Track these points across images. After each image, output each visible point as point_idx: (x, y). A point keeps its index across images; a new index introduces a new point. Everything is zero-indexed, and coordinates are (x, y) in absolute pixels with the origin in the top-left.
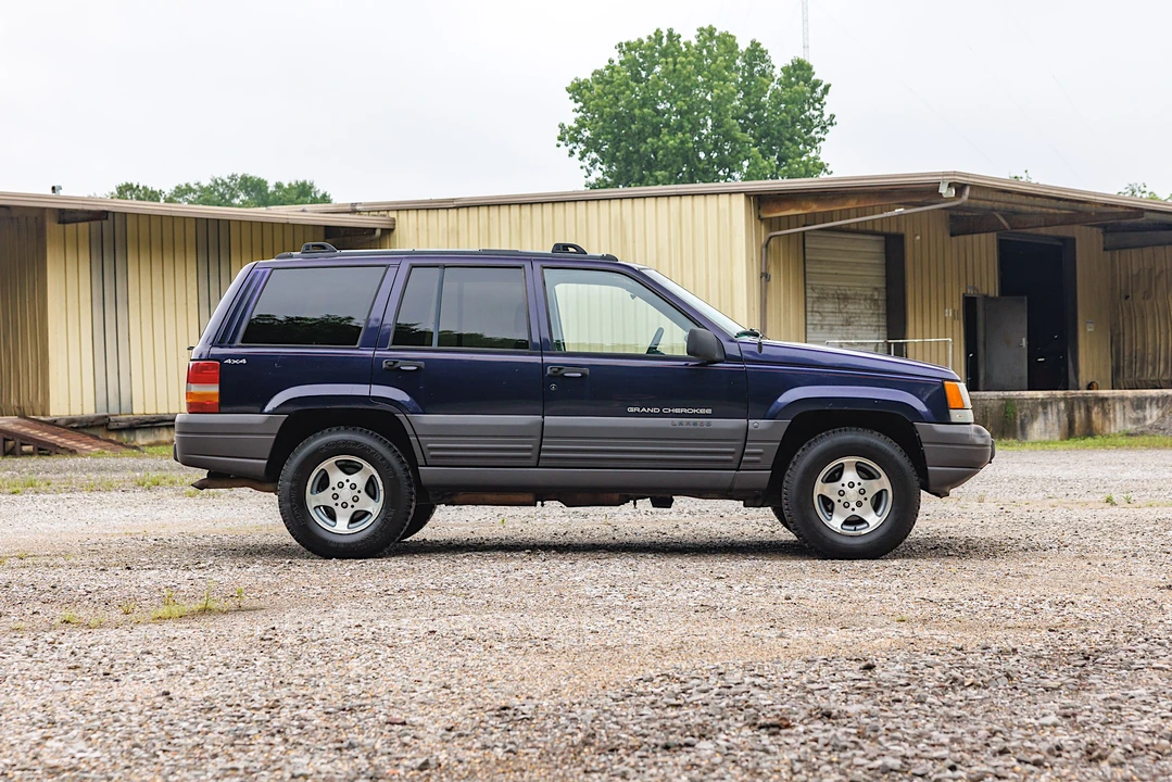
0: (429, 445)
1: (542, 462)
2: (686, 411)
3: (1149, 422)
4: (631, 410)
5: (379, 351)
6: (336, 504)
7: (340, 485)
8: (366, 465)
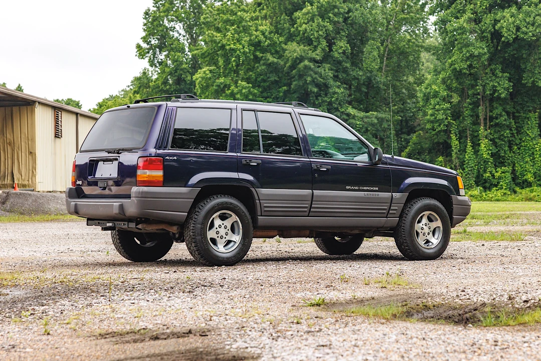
0: (265, 205)
1: (311, 214)
2: (369, 188)
4: (348, 187)
5: (239, 154)
6: (218, 237)
7: (220, 226)
8: (233, 215)
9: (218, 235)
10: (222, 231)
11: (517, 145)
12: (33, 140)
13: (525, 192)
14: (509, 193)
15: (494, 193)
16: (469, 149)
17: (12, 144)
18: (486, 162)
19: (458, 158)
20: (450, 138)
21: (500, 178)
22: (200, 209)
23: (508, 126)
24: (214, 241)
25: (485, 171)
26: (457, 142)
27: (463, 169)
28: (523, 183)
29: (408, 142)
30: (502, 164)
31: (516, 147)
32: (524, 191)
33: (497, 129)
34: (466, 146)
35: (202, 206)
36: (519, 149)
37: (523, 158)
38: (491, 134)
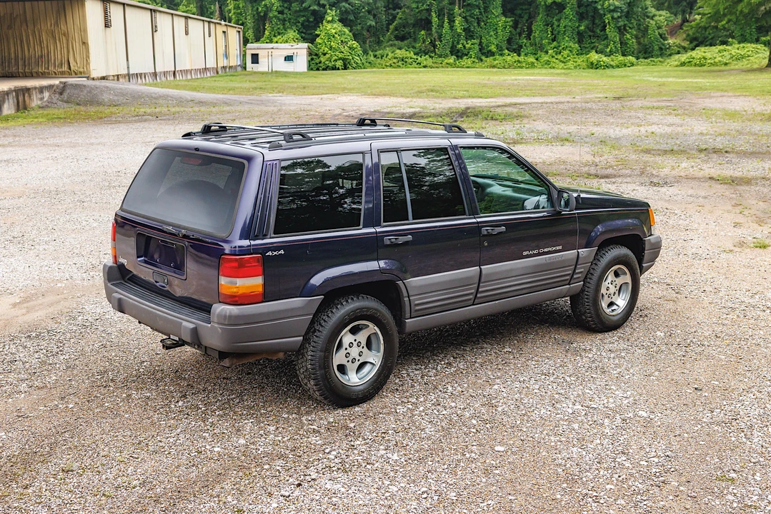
0: (417, 302)
1: (477, 301)
2: (550, 249)
3: (45, 99)
4: (525, 253)
5: (379, 229)
6: (348, 361)
7: (351, 345)
8: (371, 325)
9: (348, 359)
10: (354, 352)
11: (483, 21)
12: (85, 31)
13: (490, 60)
14: (477, 61)
15: (466, 61)
16: (446, 25)
17: (66, 35)
18: (459, 35)
19: (437, 32)
20: (430, 15)
21: (470, 49)
22: (322, 326)
23: (477, 6)
24: (342, 369)
25: (458, 43)
26: (436, 19)
27: (441, 41)
28: (488, 52)
29: (395, 17)
30: (472, 37)
31: (483, 24)
32: (488, 59)
33: (469, 8)
34: (443, 22)
35: (325, 321)
36: (485, 25)
37: (489, 33)
38: (463, 12)
